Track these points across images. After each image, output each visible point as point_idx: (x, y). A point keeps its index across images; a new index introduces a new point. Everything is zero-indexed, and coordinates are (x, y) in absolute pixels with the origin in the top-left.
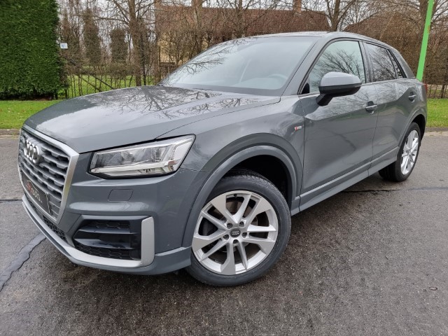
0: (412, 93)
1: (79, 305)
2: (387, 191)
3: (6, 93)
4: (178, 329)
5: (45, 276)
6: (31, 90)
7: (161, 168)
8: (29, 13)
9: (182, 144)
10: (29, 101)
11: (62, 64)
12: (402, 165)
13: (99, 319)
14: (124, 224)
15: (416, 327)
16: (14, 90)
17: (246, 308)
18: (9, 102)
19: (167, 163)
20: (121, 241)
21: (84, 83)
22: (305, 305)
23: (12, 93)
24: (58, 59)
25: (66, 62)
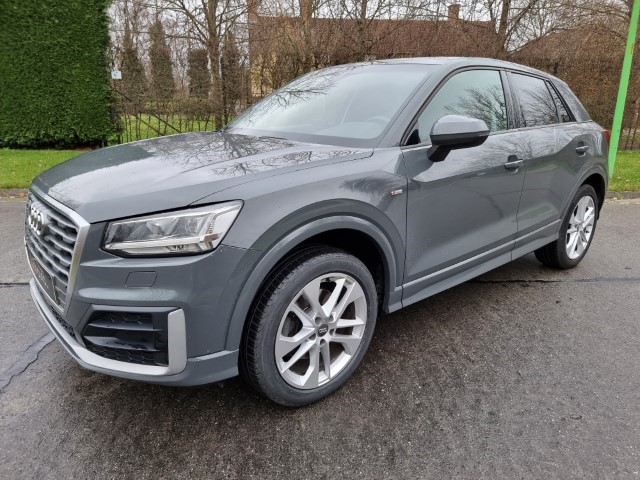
0: (582, 143)
1: (91, 421)
2: (542, 282)
3: (37, 140)
4: (213, 456)
5: (54, 381)
6: (72, 136)
7: (196, 245)
8: (69, 30)
9: (224, 212)
10: (68, 151)
11: (114, 100)
12: (568, 246)
13: (114, 439)
14: (146, 318)
15: (538, 467)
16: (49, 136)
17: (309, 432)
18: (42, 152)
19: (202, 238)
20: (143, 340)
21: (143, 127)
22: (390, 433)
23: (46, 140)
24: (109, 93)
25: (120, 97)
